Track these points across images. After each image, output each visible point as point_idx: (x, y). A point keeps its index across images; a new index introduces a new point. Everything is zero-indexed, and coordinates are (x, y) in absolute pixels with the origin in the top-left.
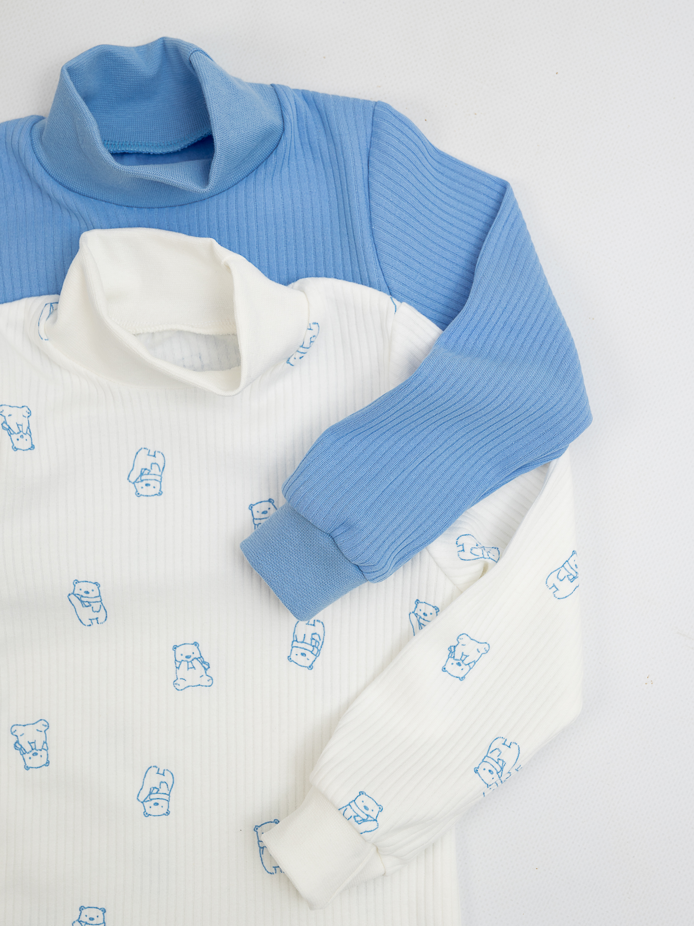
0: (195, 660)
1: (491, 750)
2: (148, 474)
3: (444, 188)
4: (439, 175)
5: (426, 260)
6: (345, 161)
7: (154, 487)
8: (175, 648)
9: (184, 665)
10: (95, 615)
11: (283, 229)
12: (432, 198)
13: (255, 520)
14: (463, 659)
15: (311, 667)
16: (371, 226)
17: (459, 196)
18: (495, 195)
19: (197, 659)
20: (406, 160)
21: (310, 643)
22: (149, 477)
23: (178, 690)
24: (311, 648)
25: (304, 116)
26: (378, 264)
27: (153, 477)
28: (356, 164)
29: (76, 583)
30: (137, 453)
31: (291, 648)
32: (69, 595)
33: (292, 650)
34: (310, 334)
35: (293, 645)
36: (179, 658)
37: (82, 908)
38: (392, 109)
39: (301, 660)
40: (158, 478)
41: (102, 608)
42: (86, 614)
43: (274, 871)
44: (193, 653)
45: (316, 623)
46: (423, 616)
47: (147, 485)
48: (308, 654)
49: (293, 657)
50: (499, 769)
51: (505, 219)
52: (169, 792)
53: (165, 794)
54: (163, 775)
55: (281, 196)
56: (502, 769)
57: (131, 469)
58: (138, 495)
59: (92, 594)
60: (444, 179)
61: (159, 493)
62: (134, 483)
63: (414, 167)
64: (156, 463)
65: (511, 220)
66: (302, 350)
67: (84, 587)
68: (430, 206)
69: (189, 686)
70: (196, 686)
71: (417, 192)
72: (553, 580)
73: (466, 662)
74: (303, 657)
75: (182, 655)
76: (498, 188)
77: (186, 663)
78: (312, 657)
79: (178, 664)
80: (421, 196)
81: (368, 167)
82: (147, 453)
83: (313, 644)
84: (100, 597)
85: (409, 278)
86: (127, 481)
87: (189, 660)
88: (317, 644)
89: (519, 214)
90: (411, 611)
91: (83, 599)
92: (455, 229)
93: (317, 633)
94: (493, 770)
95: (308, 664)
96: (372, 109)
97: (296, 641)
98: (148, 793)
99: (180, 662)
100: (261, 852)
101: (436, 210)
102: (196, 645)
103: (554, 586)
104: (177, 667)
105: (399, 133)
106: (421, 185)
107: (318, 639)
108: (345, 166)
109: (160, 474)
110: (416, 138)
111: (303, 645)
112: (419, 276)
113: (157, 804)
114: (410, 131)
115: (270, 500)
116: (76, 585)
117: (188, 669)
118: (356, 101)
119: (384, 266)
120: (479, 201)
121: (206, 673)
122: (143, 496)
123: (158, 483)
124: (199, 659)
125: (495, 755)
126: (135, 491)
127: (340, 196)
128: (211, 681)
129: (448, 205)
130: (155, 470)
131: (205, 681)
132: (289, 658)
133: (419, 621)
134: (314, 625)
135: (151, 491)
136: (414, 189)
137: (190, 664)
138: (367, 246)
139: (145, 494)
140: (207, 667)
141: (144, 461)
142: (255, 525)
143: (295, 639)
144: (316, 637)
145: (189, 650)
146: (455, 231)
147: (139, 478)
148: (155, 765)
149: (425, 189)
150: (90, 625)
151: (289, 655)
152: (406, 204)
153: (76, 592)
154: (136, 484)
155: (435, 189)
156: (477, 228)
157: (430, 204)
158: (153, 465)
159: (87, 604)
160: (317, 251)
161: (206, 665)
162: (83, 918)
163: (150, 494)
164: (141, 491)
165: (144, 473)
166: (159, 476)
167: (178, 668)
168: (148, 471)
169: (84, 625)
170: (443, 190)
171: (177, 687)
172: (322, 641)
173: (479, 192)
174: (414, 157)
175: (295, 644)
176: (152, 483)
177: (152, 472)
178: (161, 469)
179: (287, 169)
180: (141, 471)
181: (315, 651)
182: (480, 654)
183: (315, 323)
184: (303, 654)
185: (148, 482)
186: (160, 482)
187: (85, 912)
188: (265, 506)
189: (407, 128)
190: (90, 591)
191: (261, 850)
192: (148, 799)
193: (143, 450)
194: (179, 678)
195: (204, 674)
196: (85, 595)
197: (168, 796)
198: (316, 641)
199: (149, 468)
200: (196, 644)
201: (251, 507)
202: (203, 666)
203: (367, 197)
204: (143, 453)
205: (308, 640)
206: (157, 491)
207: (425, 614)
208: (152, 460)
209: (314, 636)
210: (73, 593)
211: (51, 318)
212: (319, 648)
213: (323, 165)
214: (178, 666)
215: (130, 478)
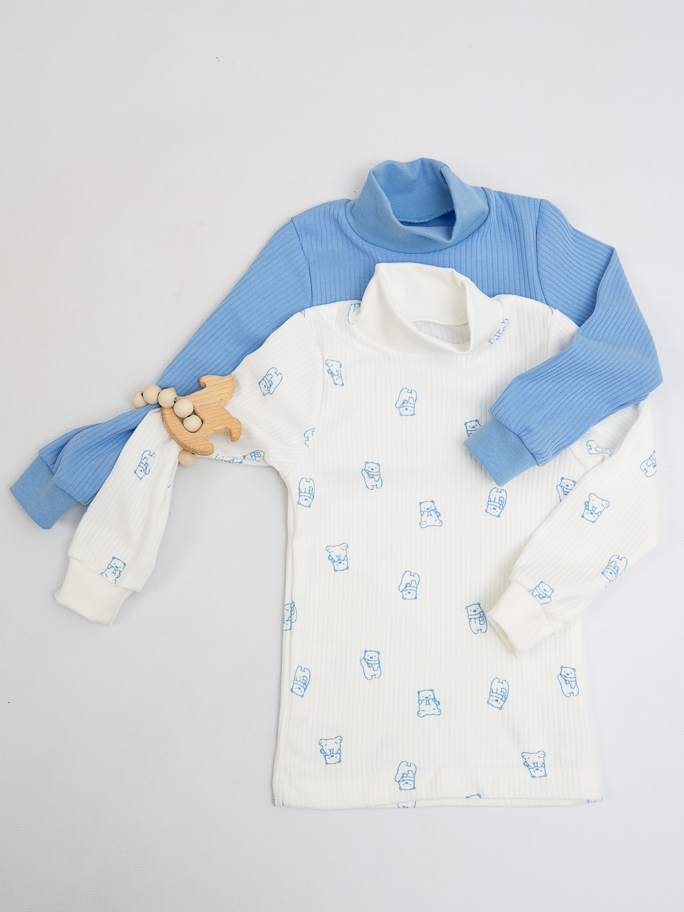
0: (432, 511)
1: (610, 562)
2: (407, 403)
3: (577, 250)
4: (575, 242)
5: (567, 289)
6: (523, 231)
7: (410, 411)
8: (421, 504)
9: (426, 513)
10: (375, 483)
11: (486, 269)
12: (571, 255)
13: (468, 431)
14: (594, 510)
15: (499, 516)
16: (538, 268)
17: (585, 255)
18: (606, 255)
19: (433, 510)
20: (558, 232)
21: (498, 502)
22: (407, 405)
23: (422, 528)
24: (499, 505)
25: (500, 205)
26: (541, 290)
27: (410, 405)
28: (530, 233)
29: (367, 463)
30: (401, 391)
31: (487, 505)
32: (362, 470)
33: (488, 506)
34: (503, 325)
35: (489, 504)
36: (423, 510)
37: (366, 652)
38: (551, 204)
39: (493, 512)
40: (413, 406)
41: (380, 479)
42: (371, 482)
43: (477, 632)
44: (431, 507)
45: (502, 491)
46: (566, 487)
47: (406, 409)
48: (497, 508)
49: (489, 510)
50: (616, 572)
51: (613, 267)
52: (417, 586)
53: (414, 587)
54: (414, 576)
55: (485, 250)
56: (617, 572)
57: (398, 400)
58: (401, 415)
59: (375, 470)
60: (577, 245)
61: (413, 414)
62: (399, 408)
63: (562, 236)
64: (412, 397)
65: (617, 268)
66: (498, 334)
67: (371, 466)
68: (570, 259)
69: (428, 526)
70: (433, 526)
71: (563, 250)
72: (644, 466)
73: (596, 512)
74: (494, 510)
75: (424, 508)
76: (608, 251)
78: (499, 511)
79: (422, 513)
80: (565, 253)
81: (536, 235)
82: (407, 391)
83: (500, 503)
84: (379, 472)
85: (559, 298)
86: (395, 407)
87: (429, 511)
88: (502, 503)
89: (620, 266)
90: (558, 485)
91: (370, 473)
92: (584, 273)
93: (503, 497)
94: (612, 572)
95: (497, 514)
96: (539, 203)
97: (490, 501)
98: (405, 586)
99: (424, 512)
100: (470, 621)
101: (573, 262)
102: (433, 502)
103: (645, 469)
105: (555, 217)
106: (565, 247)
107: (503, 500)
108: (524, 234)
109: (414, 403)
110: (563, 220)
111: (494, 504)
112: (564, 297)
113: (409, 593)
114: (560, 216)
115: (476, 421)
116: (367, 464)
117: (428, 516)
118: (529, 198)
119: (545, 291)
120: (597, 258)
121: (438, 518)
122: (404, 415)
123: (413, 408)
124: (434, 510)
125: (613, 565)
126: (399, 412)
127: (520, 251)
128: (441, 523)
129: (580, 259)
130: (411, 401)
131: (437, 523)
132: (486, 511)
133: (563, 490)
134: (500, 492)
135: (408, 412)
136: (562, 249)
137: (429, 513)
138: (535, 279)
139: (405, 414)
140: (439, 515)
141: (405, 396)
142: (468, 434)
143: (490, 500)
144: (502, 499)
145: (429, 505)
146: (583, 274)
147: (402, 405)
148: (409, 570)
149: (567, 250)
150: (372, 489)
151: (486, 509)
152: (557, 256)
153: (366, 469)
154: (400, 408)
155: (573, 250)
156: (596, 273)
157: (570, 258)
158: (410, 398)
159: (372, 476)
160: (505, 282)
161: (438, 514)
162: (366, 657)
163: (408, 415)
164: (403, 413)
165: (405, 403)
166: (413, 404)
167: (423, 515)
168: (407, 402)
169: (369, 489)
170: (577, 251)
171: (422, 526)
172: (505, 501)
173: (597, 253)
174: (562, 231)
176: (409, 408)
177: (409, 402)
178: (415, 401)
179: (489, 235)
180: (403, 401)
181: (501, 507)
182: (604, 507)
183: (506, 319)
185: (407, 408)
186: (414, 408)
187: (367, 653)
188: (474, 424)
189: (558, 215)
191: (470, 620)
192: (405, 590)
193: (405, 389)
194: (423, 521)
195: (437, 519)
196: (371, 471)
197: (416, 589)
198: (502, 501)
199: (408, 399)
201: (466, 424)
202: (437, 514)
203: (536, 252)
204: (405, 391)
205: (497, 501)
206: (412, 413)
207: (567, 485)
208: (410, 395)
209: (500, 499)
210: (364, 469)
211: (355, 312)
212: (504, 505)
213: (510, 234)
214: (422, 514)
215: (397, 405)
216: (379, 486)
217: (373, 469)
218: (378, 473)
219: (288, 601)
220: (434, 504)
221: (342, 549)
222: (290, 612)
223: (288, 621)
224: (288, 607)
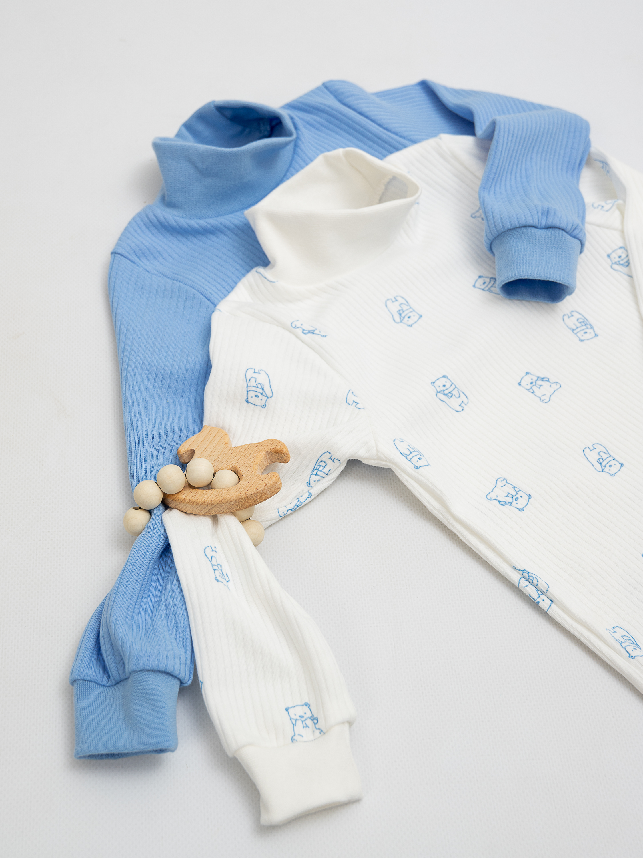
2: (403, 312)
6: (337, 111)
7: (414, 316)
8: (520, 384)
9: (534, 388)
10: (460, 400)
13: (484, 290)
15: (596, 335)
16: (382, 126)
19: (537, 380)
21: (582, 326)
22: (406, 313)
23: (548, 402)
24: (585, 327)
26: (404, 139)
27: (408, 311)
28: (345, 108)
29: (434, 382)
30: (386, 306)
31: (575, 335)
32: (436, 394)
33: (577, 336)
36: (528, 387)
39: (588, 336)
40: (411, 310)
41: (460, 391)
42: (454, 402)
44: (532, 379)
45: (572, 314)
46: (620, 259)
47: (409, 317)
48: (588, 331)
49: (582, 338)
52: (608, 454)
53: (608, 457)
54: (595, 448)
57: (392, 315)
58: (410, 326)
59: (448, 385)
61: (419, 317)
62: (401, 322)
64: (401, 304)
67: (440, 383)
69: (550, 396)
70: (554, 392)
74: (587, 334)
75: (527, 385)
77: (534, 386)
78: (591, 330)
81: (350, 108)
82: (391, 301)
86: (396, 323)
87: (534, 384)
88: (585, 323)
90: (610, 264)
91: (445, 393)
93: (579, 318)
95: (593, 334)
98: (599, 465)
99: (531, 388)
104: (533, 393)
111: (579, 329)
113: (610, 466)
115: (480, 277)
116: (435, 385)
117: (539, 388)
119: (408, 137)
120: (416, 97)
121: (550, 382)
122: (413, 324)
126: (405, 325)
127: (350, 130)
128: (558, 383)
130: (405, 307)
131: (554, 386)
132: (581, 340)
133: (621, 263)
134: (572, 316)
135: (415, 318)
137: (537, 385)
138: (390, 135)
139: (413, 322)
140: (547, 379)
141: (394, 307)
142: (487, 291)
143: (573, 330)
144: (580, 320)
145: (528, 379)
147: (401, 317)
148: (585, 447)
150: (463, 410)
151: (579, 339)
153: (439, 390)
158: (401, 306)
159: (450, 395)
163: (416, 320)
164: (409, 323)
165: (401, 313)
166: (410, 308)
168: (402, 310)
171: (545, 401)
172: (585, 319)
173: (411, 94)
175: (575, 332)
176: (410, 315)
177: (404, 309)
178: (407, 304)
180: (398, 313)
181: (589, 327)
184: (585, 333)
186: (414, 311)
190: (445, 384)
192: (603, 468)
193: (387, 301)
194: (540, 396)
195: (550, 384)
196: (444, 388)
197: (611, 457)
198: (583, 322)
199: (400, 308)
200: (527, 373)
201: (474, 286)
202: (545, 381)
203: (366, 117)
204: (389, 303)
205: (579, 325)
206: (417, 317)
207: (619, 257)
208: (397, 303)
210: (437, 392)
212: (588, 323)
213: (324, 127)
214: (532, 391)
215: (396, 321)
216: (465, 400)
217: (444, 386)
218: (453, 386)
219: (514, 577)
220: (531, 374)
221: (502, 487)
222: (530, 585)
223: (541, 596)
224: (523, 583)
